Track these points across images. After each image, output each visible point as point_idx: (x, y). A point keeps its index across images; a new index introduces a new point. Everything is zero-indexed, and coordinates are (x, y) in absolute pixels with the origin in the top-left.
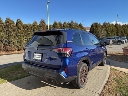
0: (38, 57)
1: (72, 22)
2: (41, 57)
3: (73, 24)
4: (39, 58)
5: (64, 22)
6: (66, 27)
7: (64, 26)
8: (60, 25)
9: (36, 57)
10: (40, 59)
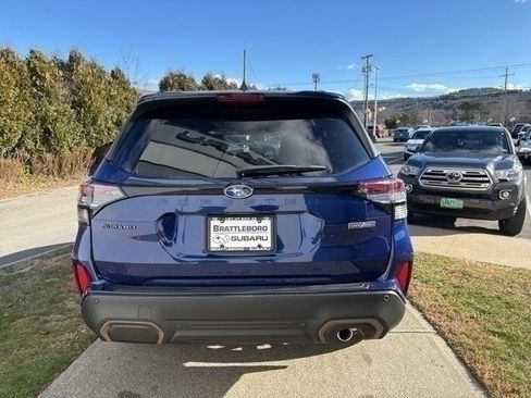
0: (244, 238)
1: (74, 59)
2: (268, 234)
3: (81, 68)
4: (261, 238)
5: (32, 52)
6: (48, 76)
7: (33, 71)
8: (12, 64)
9: (235, 239)
10: (267, 245)
